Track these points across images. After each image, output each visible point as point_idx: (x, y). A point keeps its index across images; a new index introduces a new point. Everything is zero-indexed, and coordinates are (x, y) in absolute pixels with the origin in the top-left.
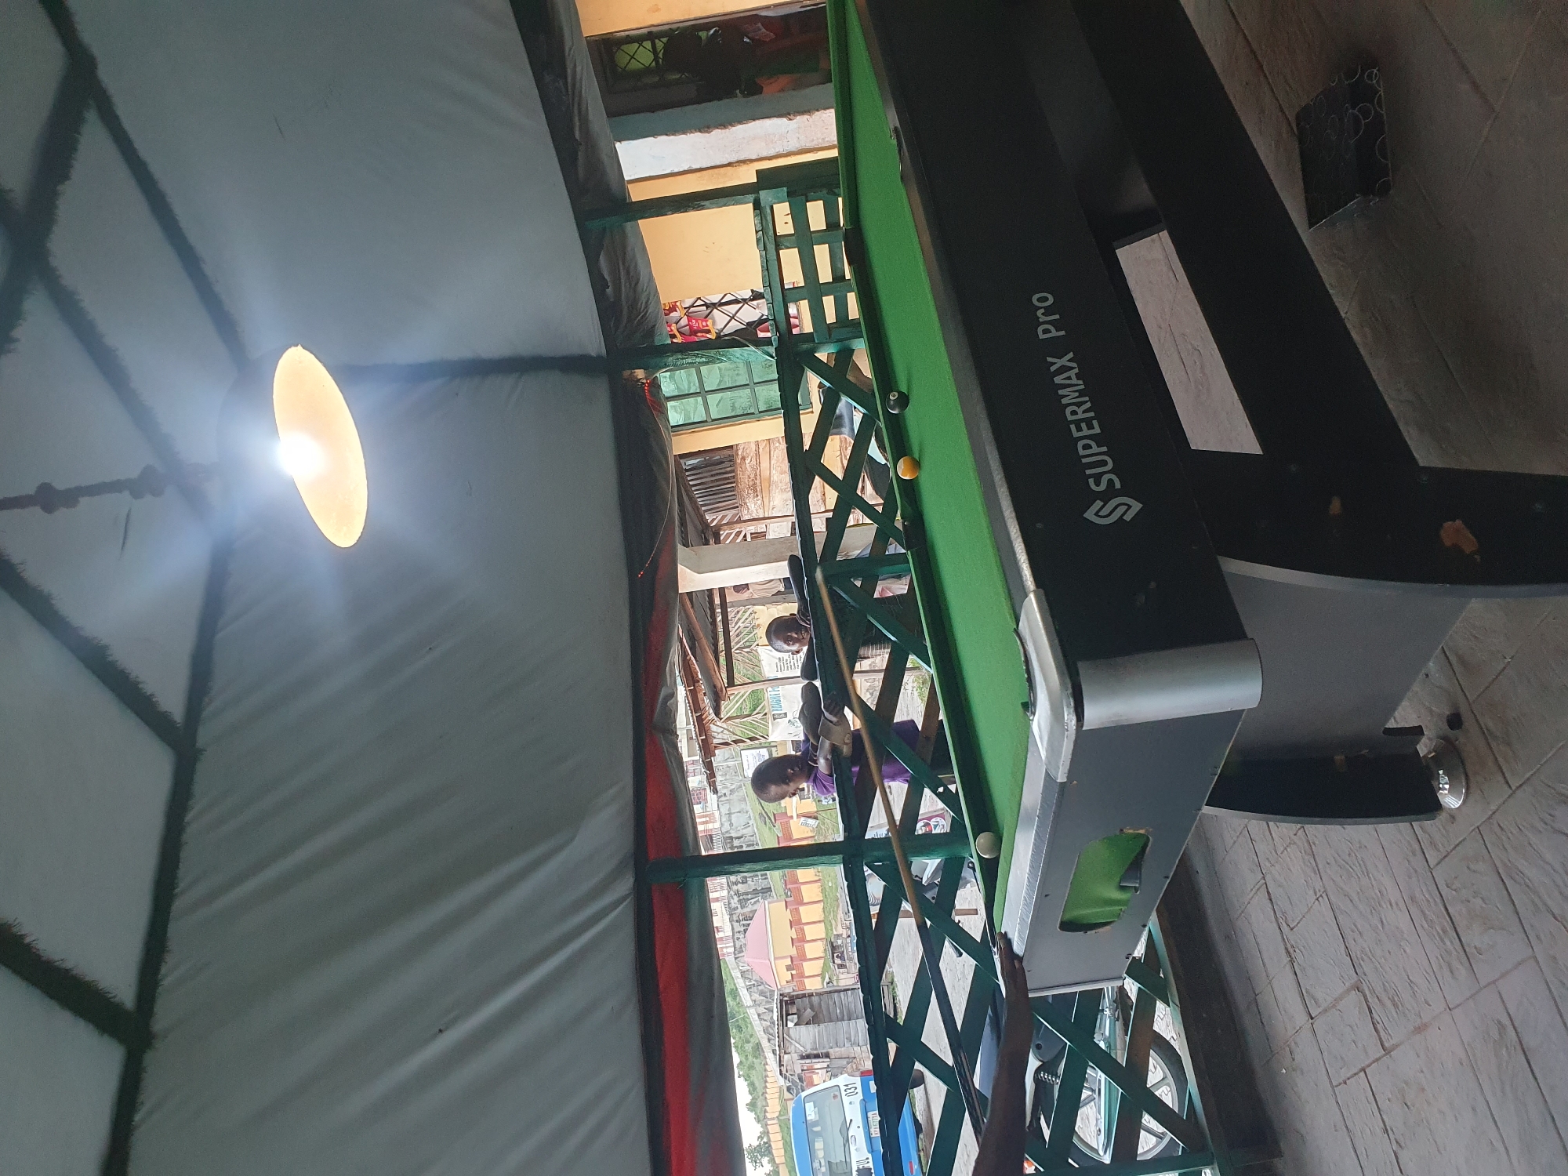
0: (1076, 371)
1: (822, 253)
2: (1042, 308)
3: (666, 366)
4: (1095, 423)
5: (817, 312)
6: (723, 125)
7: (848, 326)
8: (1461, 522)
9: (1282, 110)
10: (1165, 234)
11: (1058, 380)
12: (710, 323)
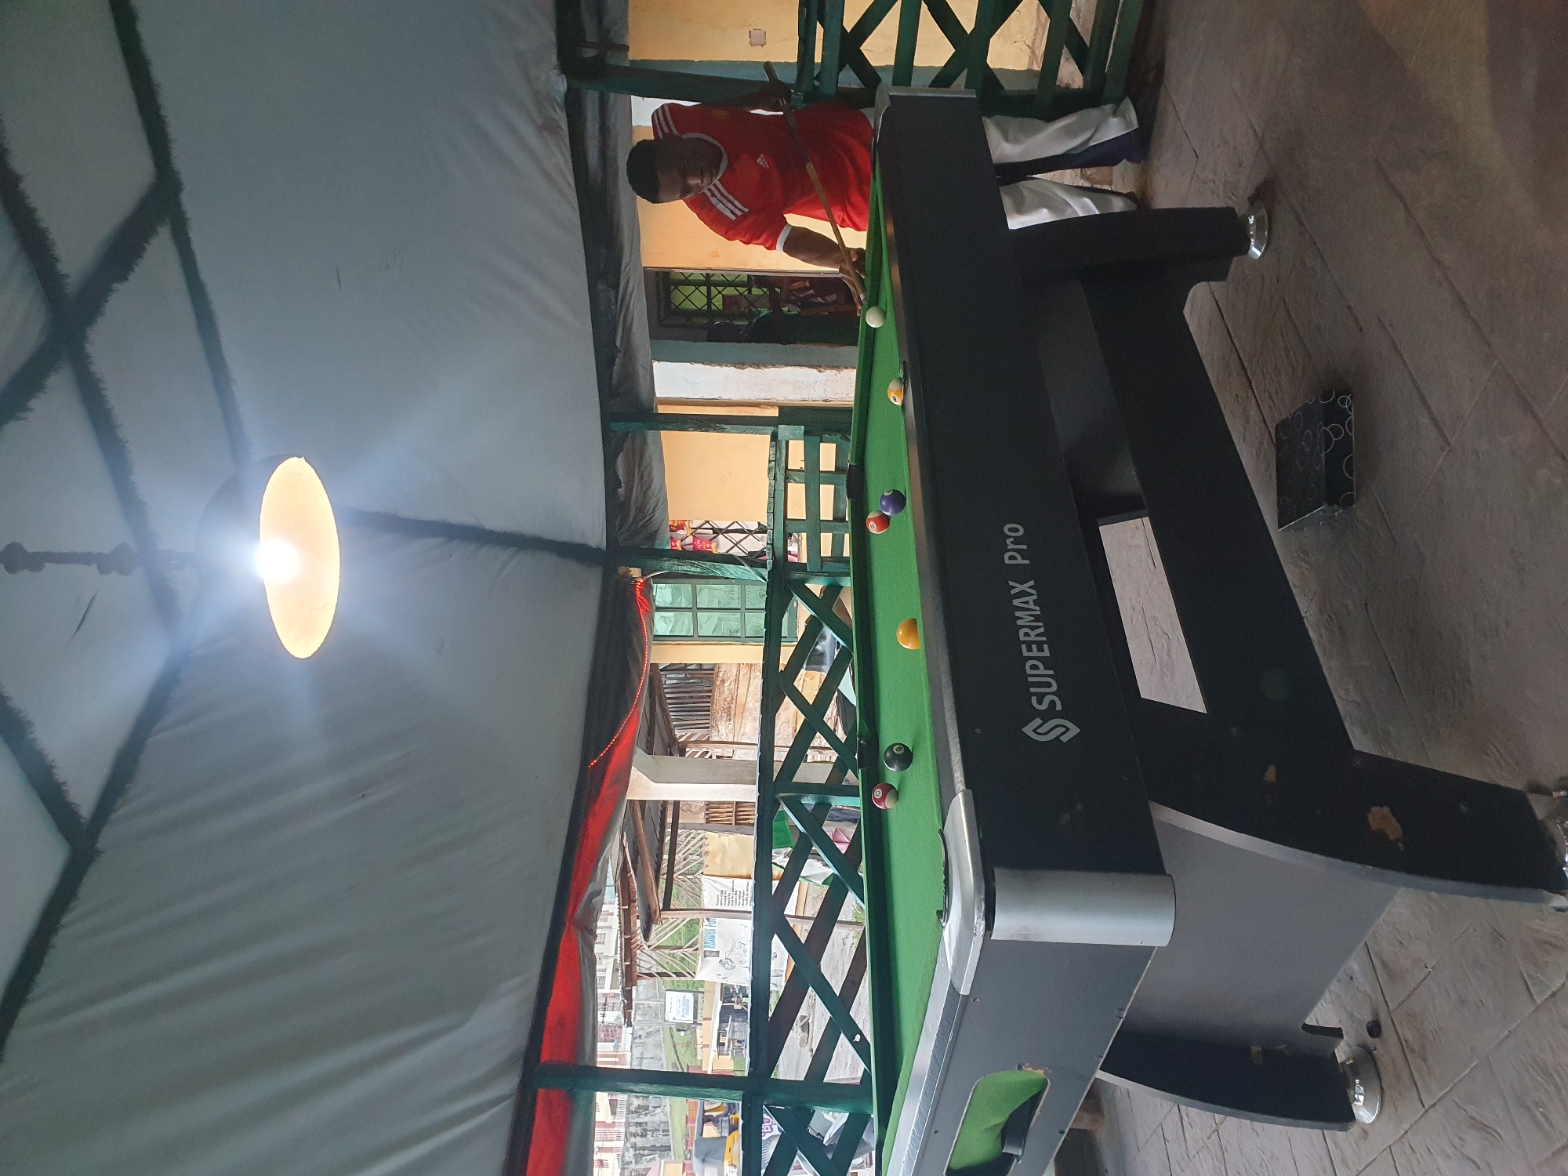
0: (1035, 597)
1: (827, 492)
2: (1010, 537)
3: (661, 569)
4: (1046, 647)
5: (814, 544)
6: (757, 365)
7: (840, 562)
8: (1388, 809)
9: (1265, 423)
10: (1146, 520)
11: (1016, 602)
12: (713, 545)
